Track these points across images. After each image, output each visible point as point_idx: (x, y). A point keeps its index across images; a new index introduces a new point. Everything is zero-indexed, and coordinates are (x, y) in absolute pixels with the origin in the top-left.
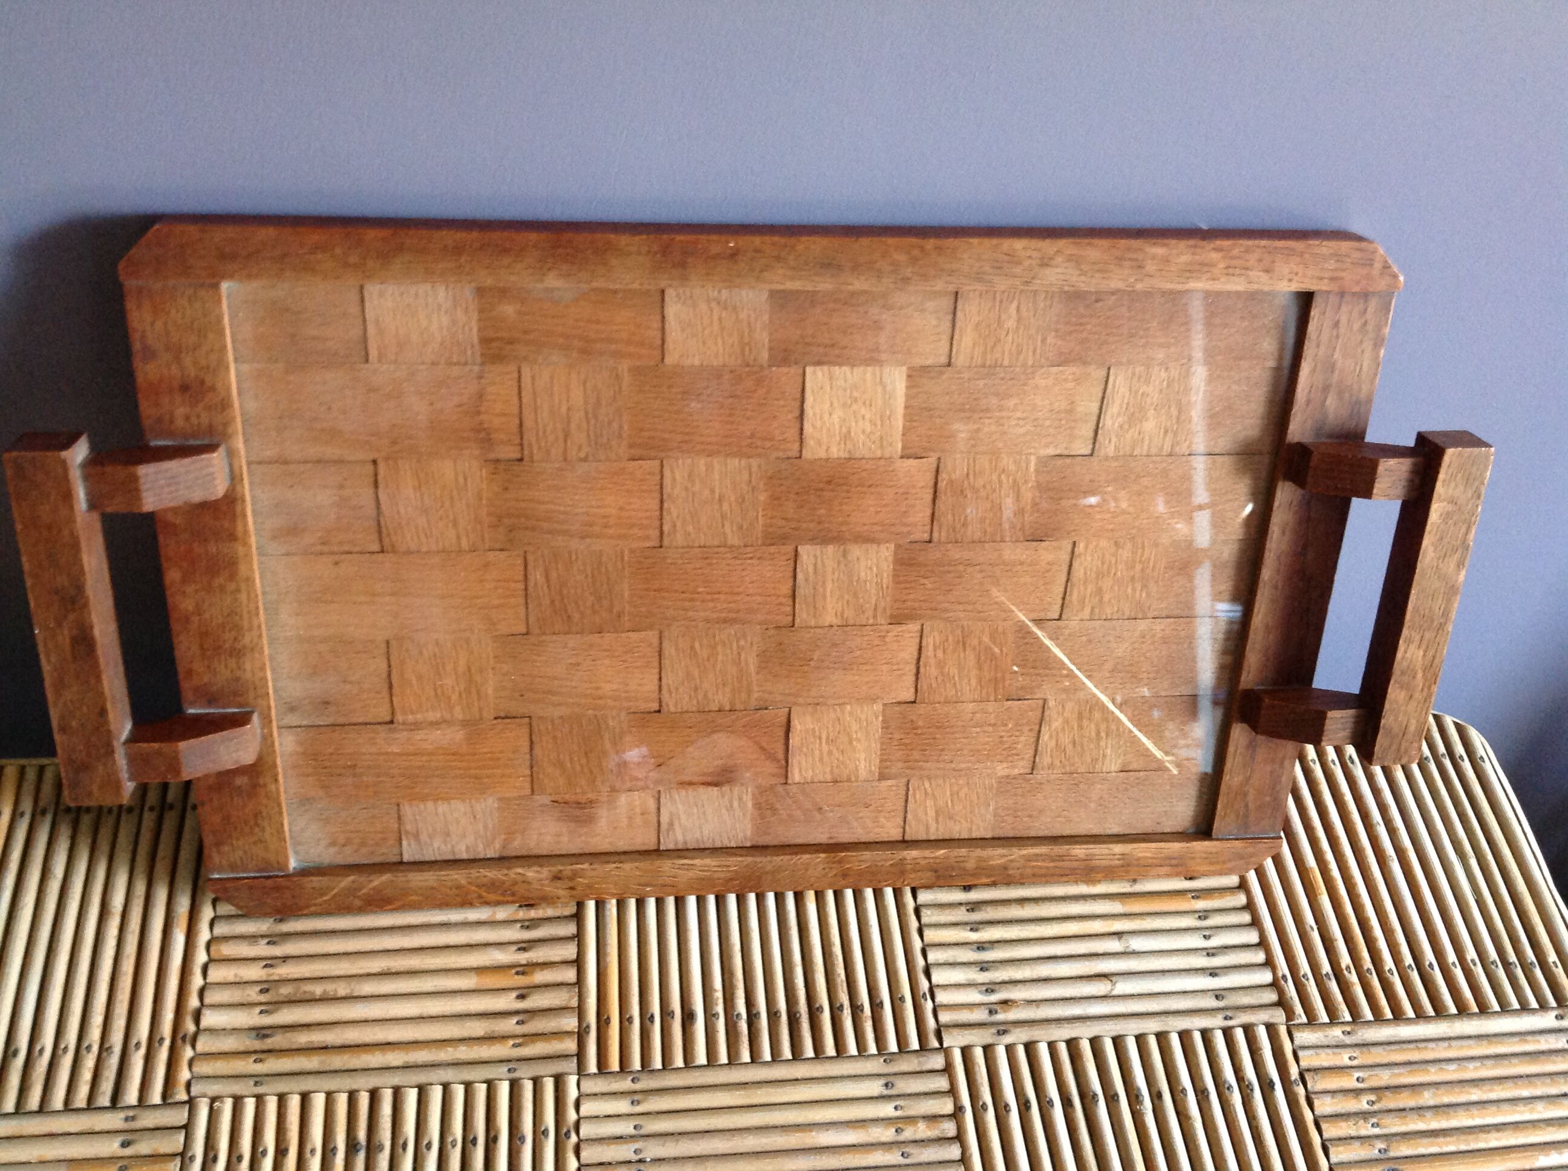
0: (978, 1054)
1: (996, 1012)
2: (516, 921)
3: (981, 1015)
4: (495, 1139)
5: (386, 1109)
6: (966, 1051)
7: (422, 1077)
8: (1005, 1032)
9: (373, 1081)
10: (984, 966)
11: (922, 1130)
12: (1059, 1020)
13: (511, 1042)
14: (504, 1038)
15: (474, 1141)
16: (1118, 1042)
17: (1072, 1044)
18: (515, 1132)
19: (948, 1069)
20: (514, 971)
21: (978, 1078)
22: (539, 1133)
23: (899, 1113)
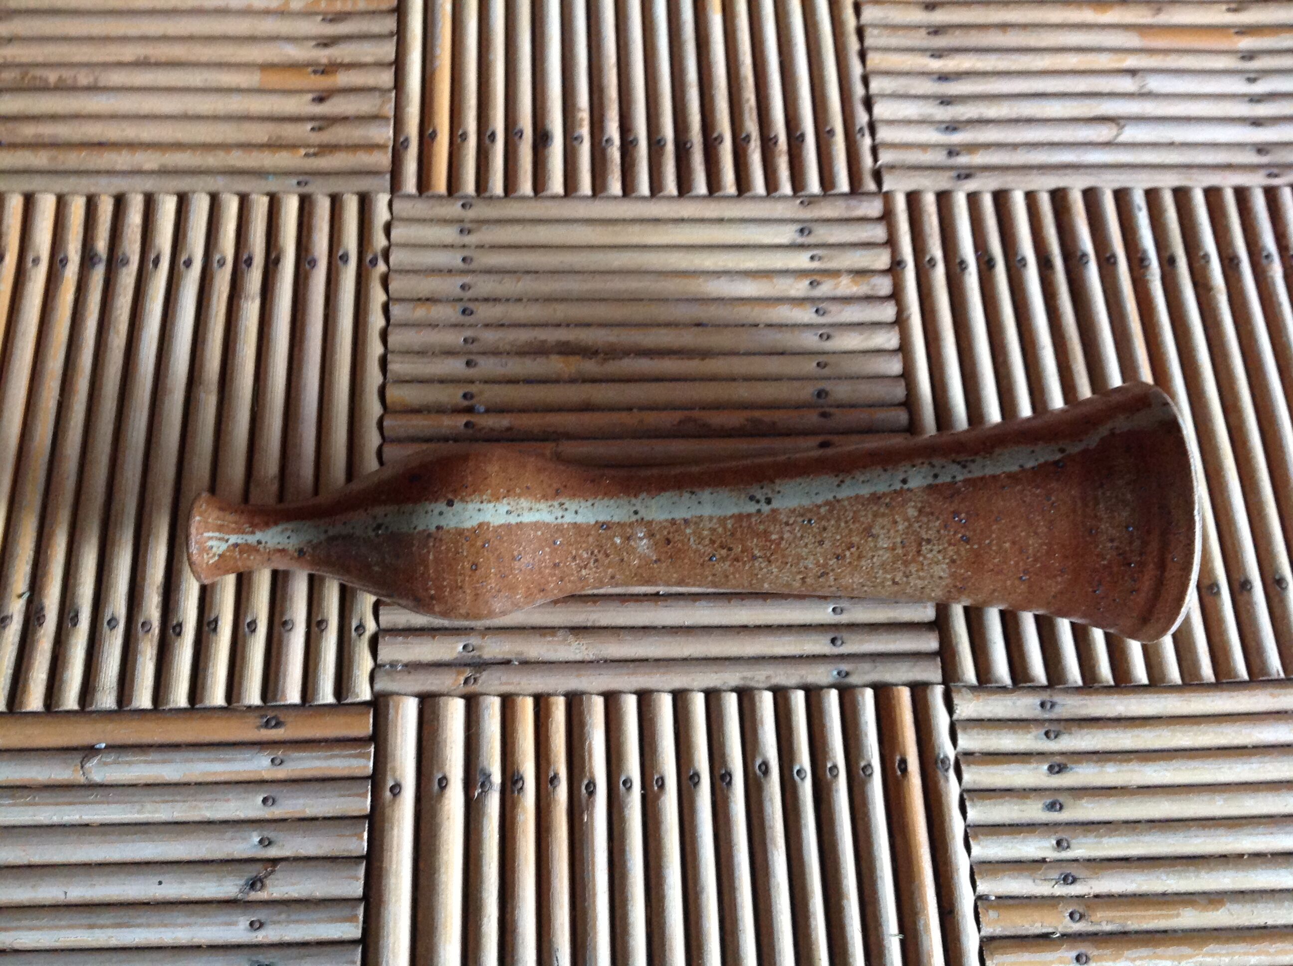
0: (930, 202)
1: (958, 154)
2: (316, 14)
3: (939, 157)
4: (277, 261)
5: (134, 217)
6: (913, 199)
7: (183, 184)
8: (968, 176)
9: (120, 184)
10: (946, 101)
11: (846, 286)
12: (1043, 168)
13: (303, 152)
14: (292, 147)
15: (249, 262)
16: (1121, 196)
17: (1059, 197)
18: (303, 254)
19: (887, 217)
20: (310, 69)
21: (927, 228)
22: (336, 258)
23: (816, 265)
